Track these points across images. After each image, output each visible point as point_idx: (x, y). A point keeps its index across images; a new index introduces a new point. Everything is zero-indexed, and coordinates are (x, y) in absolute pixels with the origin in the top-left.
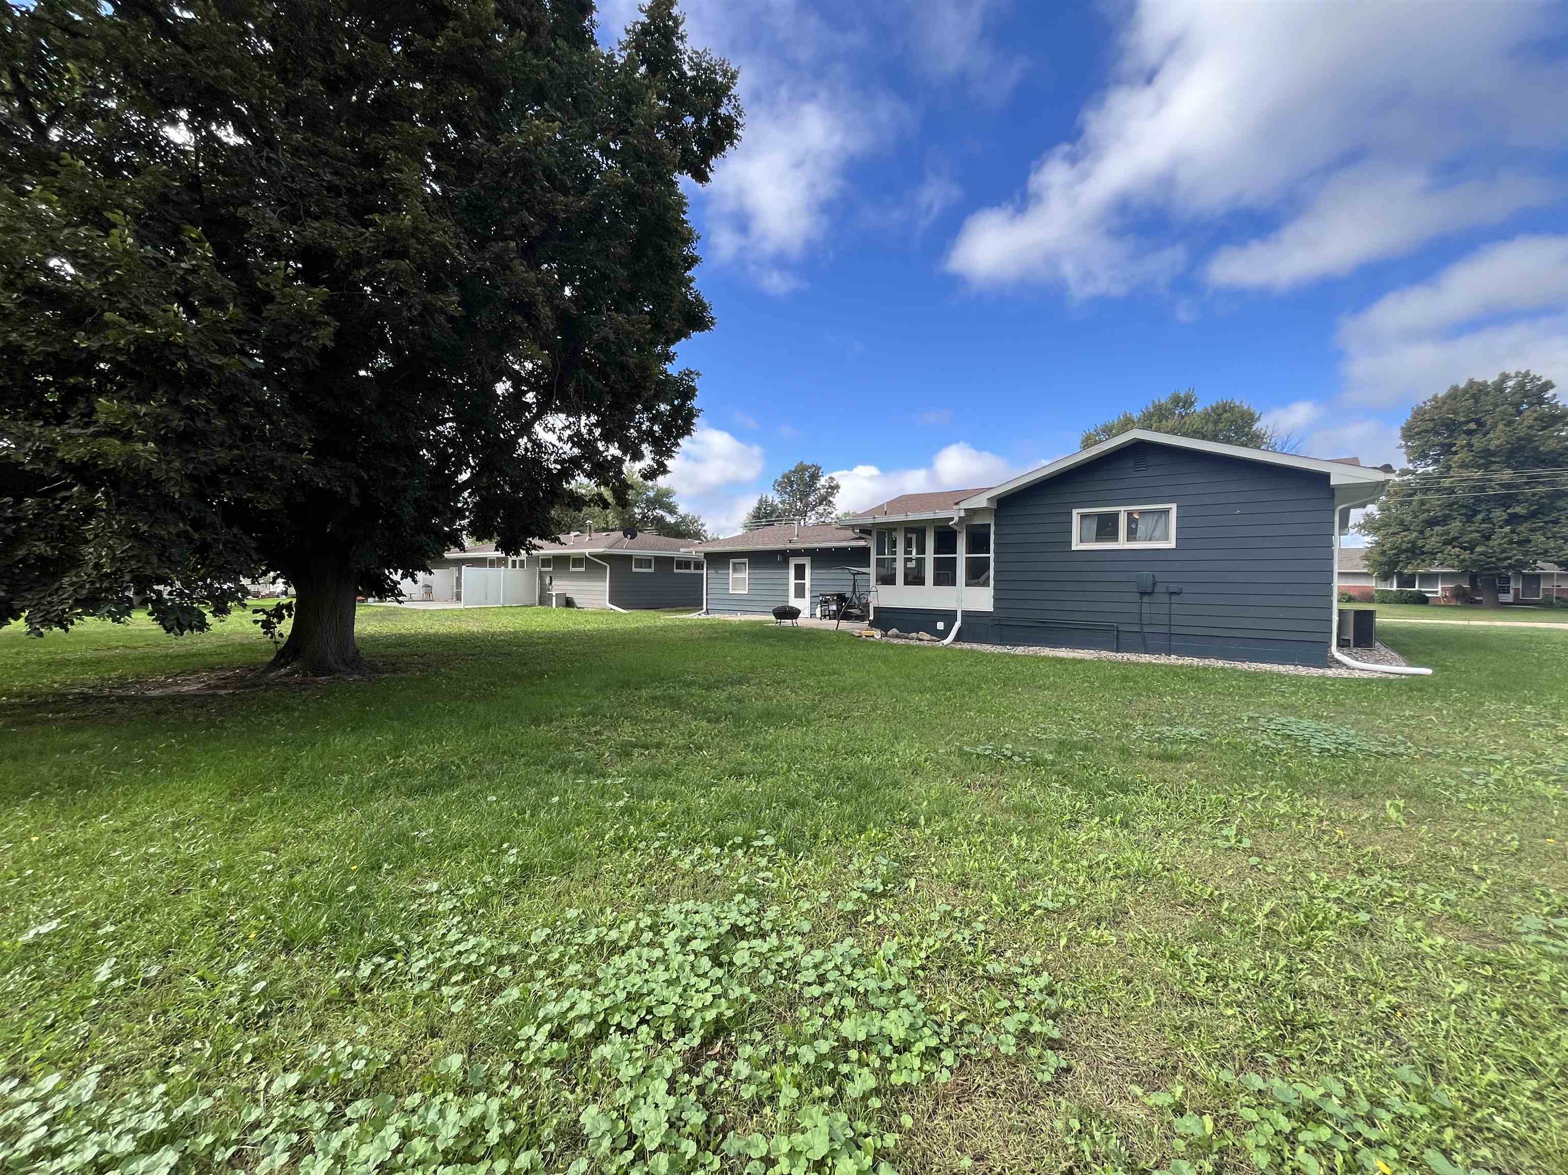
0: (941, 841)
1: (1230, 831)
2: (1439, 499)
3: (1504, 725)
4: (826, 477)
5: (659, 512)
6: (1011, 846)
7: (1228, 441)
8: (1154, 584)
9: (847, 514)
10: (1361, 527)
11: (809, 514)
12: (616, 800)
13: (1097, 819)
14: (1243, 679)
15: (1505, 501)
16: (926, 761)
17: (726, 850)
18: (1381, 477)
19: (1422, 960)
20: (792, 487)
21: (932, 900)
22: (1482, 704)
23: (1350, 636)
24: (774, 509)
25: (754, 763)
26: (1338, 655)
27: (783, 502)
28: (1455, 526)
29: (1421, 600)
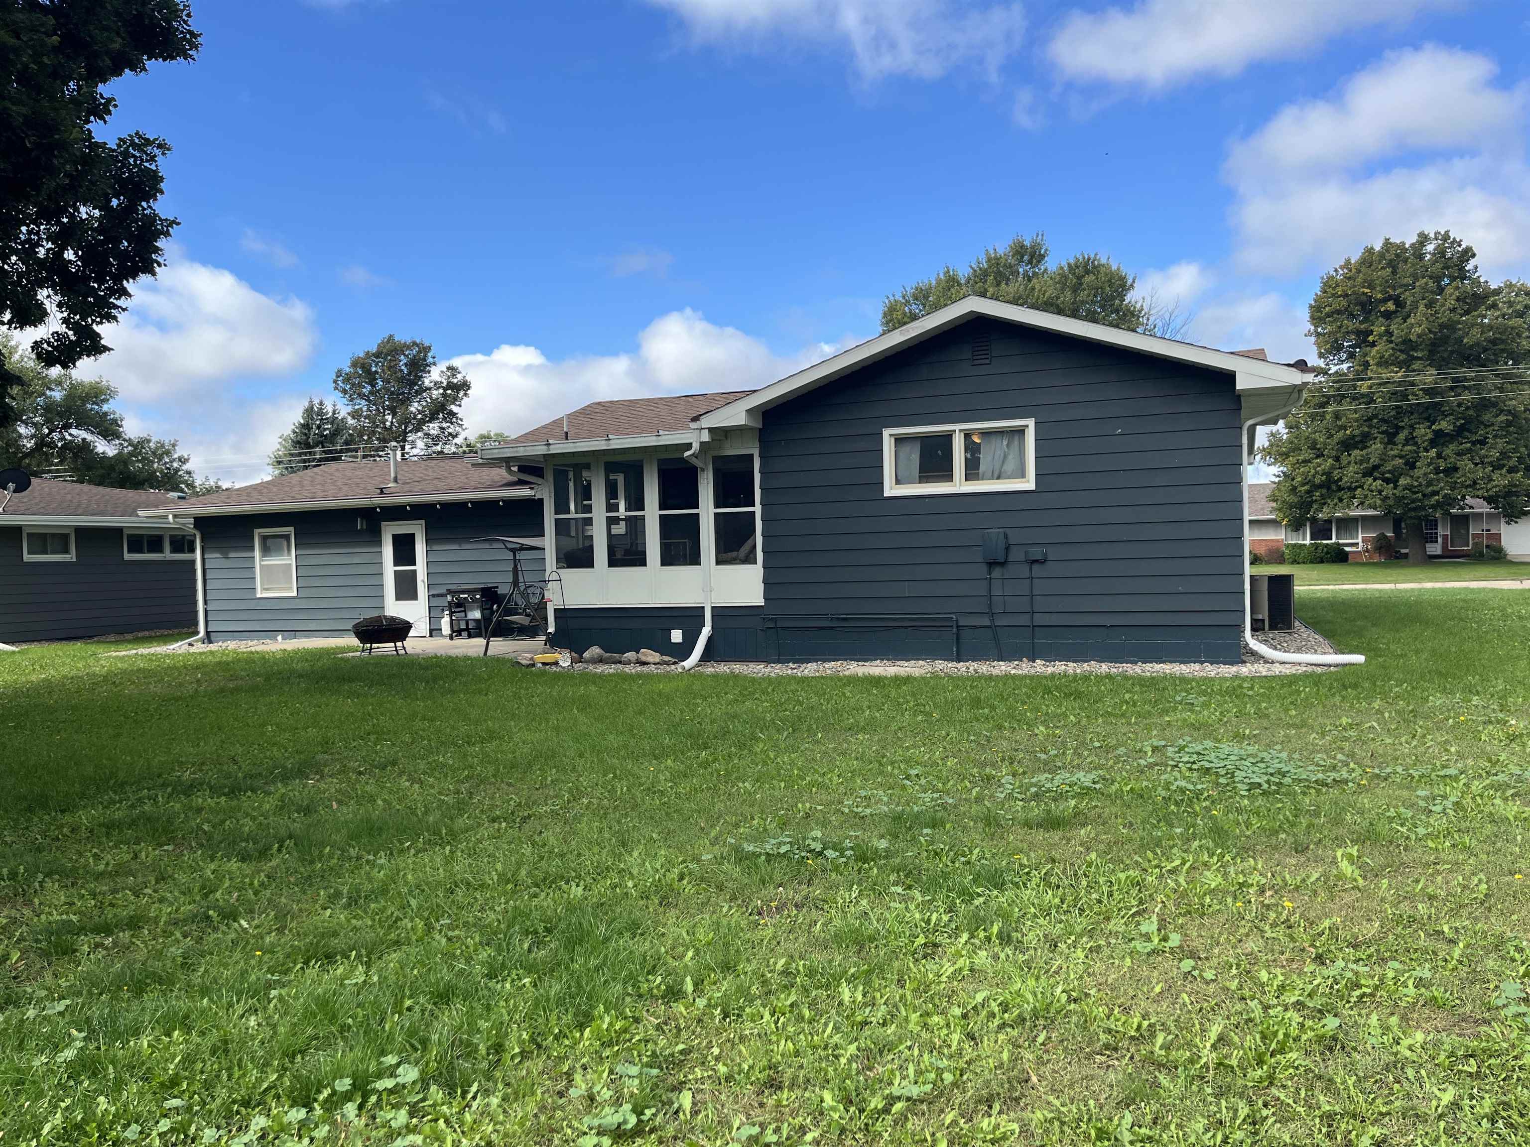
0: (726, 1015)
1: (1150, 926)
2: (1356, 411)
3: (1453, 726)
4: (442, 366)
5: (80, 434)
6: (841, 1004)
7: (1092, 318)
8: (1007, 549)
9: (484, 438)
10: (1266, 452)
11: (411, 437)
12: (57, 1048)
13: (965, 936)
14: (1137, 688)
15: (1430, 413)
16: (681, 878)
17: (318, 1111)
18: (1296, 378)
19: (1402, 1069)
20: (372, 383)
21: (724, 1122)
22: (1427, 700)
23: (1264, 615)
24: (339, 428)
25: (355, 929)
26: (1254, 644)
27: (356, 415)
28: (1376, 447)
29: (1339, 557)
